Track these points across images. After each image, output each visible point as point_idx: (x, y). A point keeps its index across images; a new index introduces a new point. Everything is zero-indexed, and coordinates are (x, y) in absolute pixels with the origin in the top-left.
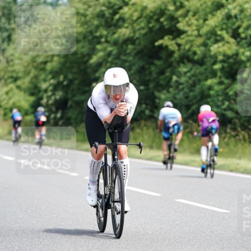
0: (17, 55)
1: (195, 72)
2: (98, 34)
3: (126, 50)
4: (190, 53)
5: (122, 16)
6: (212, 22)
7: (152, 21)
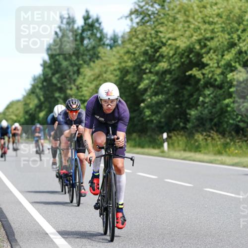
0: (84, 83)
1: (216, 94)
2: (144, 67)
3: (165, 79)
4: (212, 80)
5: (162, 54)
6: (228, 57)
7: (184, 57)
